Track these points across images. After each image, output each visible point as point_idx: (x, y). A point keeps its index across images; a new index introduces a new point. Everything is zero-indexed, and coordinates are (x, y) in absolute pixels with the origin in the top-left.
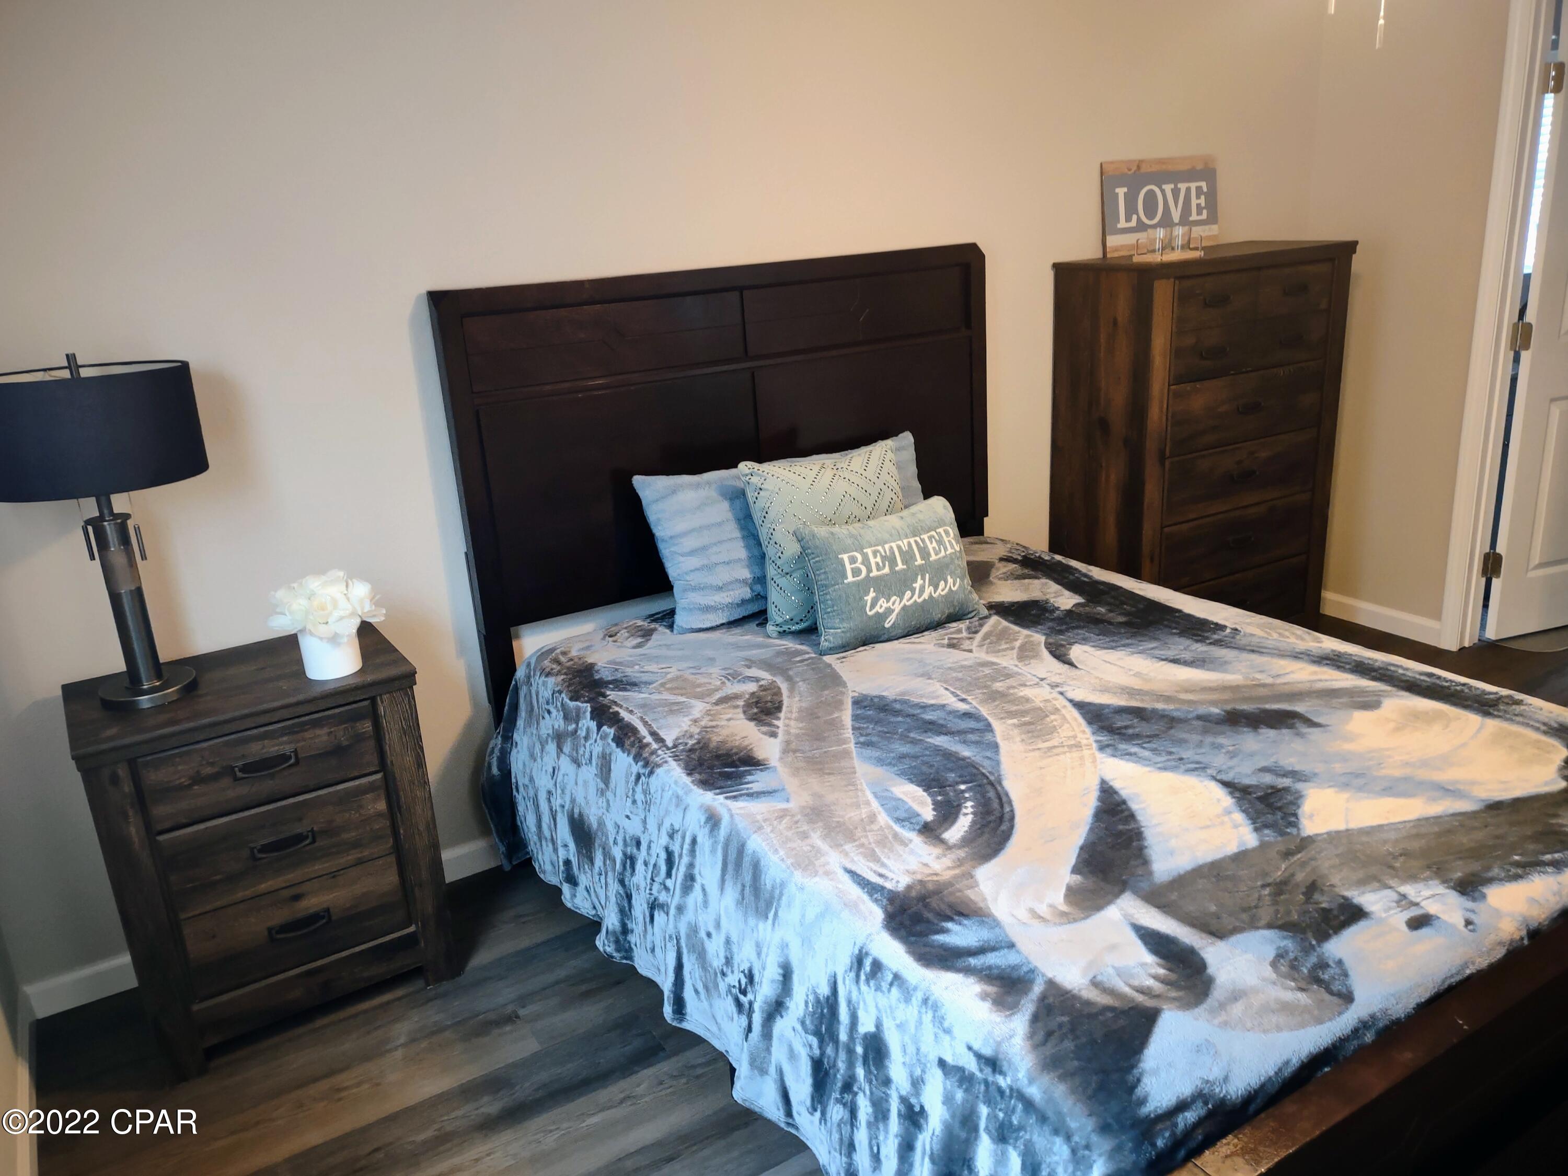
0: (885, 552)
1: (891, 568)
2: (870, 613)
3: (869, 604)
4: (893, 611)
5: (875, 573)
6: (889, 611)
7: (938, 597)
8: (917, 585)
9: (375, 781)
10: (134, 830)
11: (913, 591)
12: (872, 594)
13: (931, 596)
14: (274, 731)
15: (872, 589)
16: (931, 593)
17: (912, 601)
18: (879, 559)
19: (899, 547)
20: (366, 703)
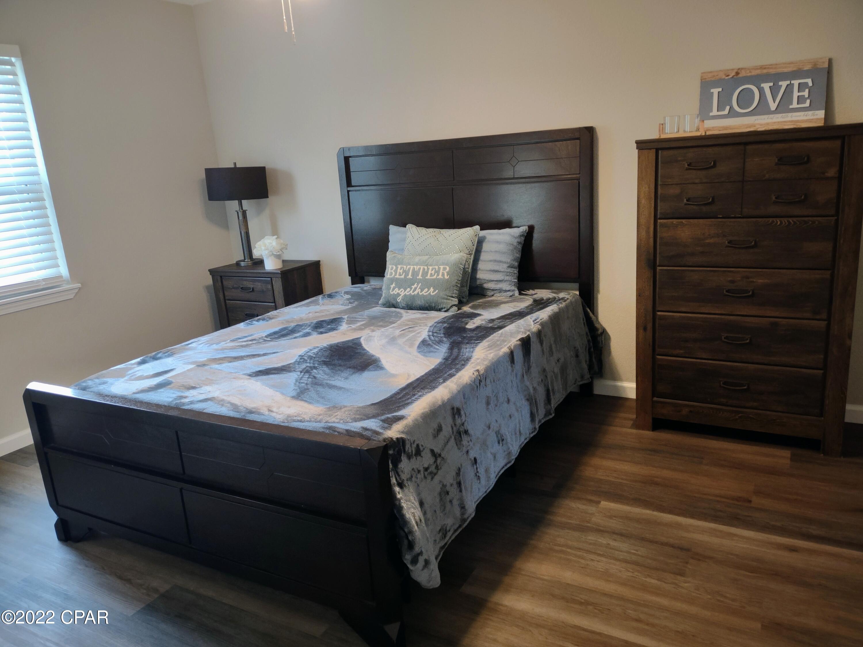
0: (406, 269)
1: (405, 276)
2: (392, 293)
3: (392, 289)
4: (400, 295)
5: (397, 276)
6: (399, 295)
7: (421, 295)
8: (413, 287)
9: (271, 305)
10: (221, 296)
11: (411, 288)
12: (394, 285)
13: (418, 293)
14: (249, 279)
15: (394, 283)
16: (418, 292)
17: (409, 293)
18: (401, 271)
19: (414, 269)
20: (270, 279)
